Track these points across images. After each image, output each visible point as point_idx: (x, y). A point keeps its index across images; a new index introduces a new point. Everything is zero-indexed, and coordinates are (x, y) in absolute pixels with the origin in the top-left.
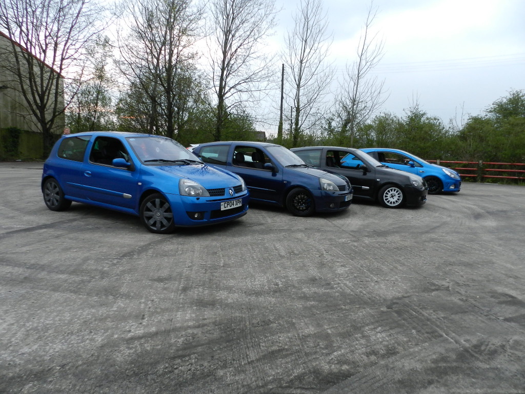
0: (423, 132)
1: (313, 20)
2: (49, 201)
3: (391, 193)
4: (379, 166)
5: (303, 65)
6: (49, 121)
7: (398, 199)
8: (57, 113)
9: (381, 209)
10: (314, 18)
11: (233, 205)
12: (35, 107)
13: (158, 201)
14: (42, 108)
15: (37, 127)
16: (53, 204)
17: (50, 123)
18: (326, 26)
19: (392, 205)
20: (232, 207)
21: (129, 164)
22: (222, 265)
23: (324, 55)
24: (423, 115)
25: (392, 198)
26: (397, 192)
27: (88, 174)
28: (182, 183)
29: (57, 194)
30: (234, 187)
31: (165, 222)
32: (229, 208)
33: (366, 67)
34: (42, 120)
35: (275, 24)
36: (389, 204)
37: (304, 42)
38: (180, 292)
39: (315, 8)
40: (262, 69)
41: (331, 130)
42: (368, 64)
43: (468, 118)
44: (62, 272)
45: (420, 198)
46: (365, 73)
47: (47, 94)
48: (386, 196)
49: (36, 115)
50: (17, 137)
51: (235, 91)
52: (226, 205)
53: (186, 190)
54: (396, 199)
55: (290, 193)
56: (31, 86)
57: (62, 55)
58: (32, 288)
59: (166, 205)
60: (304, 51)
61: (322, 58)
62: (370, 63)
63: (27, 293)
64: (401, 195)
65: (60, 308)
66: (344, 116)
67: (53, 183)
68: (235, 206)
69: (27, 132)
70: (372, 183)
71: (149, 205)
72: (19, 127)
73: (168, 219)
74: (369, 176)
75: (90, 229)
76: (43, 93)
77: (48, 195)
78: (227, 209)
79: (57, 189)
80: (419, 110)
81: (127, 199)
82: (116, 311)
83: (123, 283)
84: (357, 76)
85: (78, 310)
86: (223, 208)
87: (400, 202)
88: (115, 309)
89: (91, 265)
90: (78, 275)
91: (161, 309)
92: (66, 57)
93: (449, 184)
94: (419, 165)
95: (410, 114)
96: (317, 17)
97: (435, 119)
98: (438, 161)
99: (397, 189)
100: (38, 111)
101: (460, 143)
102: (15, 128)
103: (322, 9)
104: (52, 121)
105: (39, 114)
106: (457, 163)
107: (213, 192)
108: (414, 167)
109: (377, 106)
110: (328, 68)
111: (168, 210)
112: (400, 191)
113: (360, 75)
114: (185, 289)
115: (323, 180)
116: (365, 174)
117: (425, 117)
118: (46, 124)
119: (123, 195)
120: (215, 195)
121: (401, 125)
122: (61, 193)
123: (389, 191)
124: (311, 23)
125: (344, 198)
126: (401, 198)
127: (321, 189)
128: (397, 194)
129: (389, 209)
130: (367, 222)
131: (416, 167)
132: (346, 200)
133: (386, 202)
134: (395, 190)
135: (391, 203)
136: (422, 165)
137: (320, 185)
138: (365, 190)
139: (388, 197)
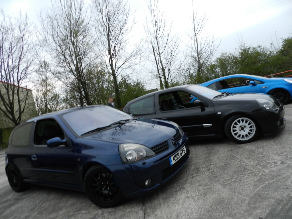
3: (239, 125)
4: (217, 97)
7: (251, 130)
9: (232, 146)
14: (12, 112)
17: (19, 119)
19: (246, 139)
24: (249, 49)
25: (242, 131)
26: (246, 122)
33: (199, 27)
36: (240, 139)
41: (191, 76)
42: (200, 25)
43: (282, 41)
45: (279, 123)
48: (234, 131)
49: (9, 118)
50: (1, 134)
51: (121, 69)
54: (247, 130)
64: (253, 124)
66: (197, 65)
70: (212, 118)
72: (1, 128)
74: (209, 110)
80: (246, 46)
87: (253, 133)
94: (260, 82)
95: (240, 51)
97: (259, 47)
98: (271, 75)
99: (245, 119)
101: (284, 58)
104: (20, 117)
105: (11, 117)
106: (287, 73)
108: (256, 85)
109: (214, 51)
112: (250, 121)
113: (196, 34)
115: (125, 145)
116: (203, 110)
117: (251, 49)
118: (16, 121)
121: (235, 58)
123: (236, 124)
125: (169, 161)
126: (254, 128)
127: (124, 163)
128: (247, 124)
129: (243, 145)
130: (211, 198)
131: (257, 85)
132: (173, 162)
133: (236, 137)
134: (243, 121)
135: (243, 136)
136: (262, 81)
137: (120, 156)
138: (208, 128)
139: (238, 131)
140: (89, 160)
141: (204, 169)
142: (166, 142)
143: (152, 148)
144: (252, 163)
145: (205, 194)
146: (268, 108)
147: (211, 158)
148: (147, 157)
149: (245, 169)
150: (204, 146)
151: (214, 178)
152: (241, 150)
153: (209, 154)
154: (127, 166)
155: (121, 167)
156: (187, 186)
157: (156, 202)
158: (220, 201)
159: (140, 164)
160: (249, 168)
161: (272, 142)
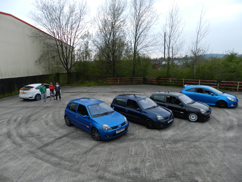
0: (230, 68)
1: (174, 18)
2: (67, 122)
3: (192, 116)
4: (188, 103)
5: (171, 38)
6: (69, 69)
8: (72, 66)
9: (188, 122)
10: (175, 16)
11: (121, 130)
12: (64, 64)
13: (96, 131)
14: (67, 64)
15: (65, 72)
16: (68, 124)
18: (181, 20)
19: (193, 121)
20: (121, 131)
21: (88, 117)
22: (111, 159)
23: (181, 32)
27: (77, 117)
28: (103, 125)
29: (69, 121)
30: (121, 124)
31: (99, 137)
32: (119, 132)
33: (201, 38)
34: (67, 69)
35: (158, 19)
36: (191, 120)
37: (171, 28)
38: (95, 172)
39: (176, 12)
40: (153, 40)
44: (67, 161)
46: (201, 40)
47: (68, 59)
48: (190, 117)
50: (59, 76)
52: (118, 131)
53: (104, 128)
54: (194, 118)
55: (146, 120)
56: (63, 56)
57: (73, 42)
58: (60, 168)
59: (98, 132)
60: (171, 32)
61: (180, 34)
62: (203, 35)
63: (59, 170)
64: (197, 117)
65: (65, 177)
67: (68, 117)
68: (122, 131)
69: (62, 74)
70: (184, 111)
71: (94, 131)
72: (59, 73)
73: (100, 137)
75: (77, 137)
76: (67, 58)
77: (66, 121)
78: (118, 132)
79: (69, 120)
81: (88, 128)
82: (78, 179)
83: (82, 167)
84: (196, 42)
85: (69, 178)
86: (117, 133)
87: (196, 119)
88: (78, 178)
89: (75, 158)
90: (71, 162)
91: (89, 179)
92: (75, 43)
93: (230, 104)
96: (177, 16)
99: (195, 114)
100: (65, 66)
102: (58, 73)
103: (179, 12)
104: (70, 69)
107: (113, 128)
110: (182, 39)
111: (99, 134)
114: (97, 171)
115: (158, 116)
116: (182, 107)
118: (68, 70)
119: (86, 126)
120: (114, 129)
122: (70, 121)
124: (174, 19)
125: (168, 122)
126: (197, 118)
127: (157, 120)
128: (195, 116)
129: (191, 122)
130: (175, 133)
131: (214, 96)
132: (168, 123)
133: (190, 119)
134: (194, 115)
135: (192, 120)
136: (217, 94)
137: (156, 118)
138: (182, 114)
139: (191, 118)
140: (147, 117)
141: (176, 126)
142: (168, 117)
143: (164, 118)
144: (190, 128)
145: (175, 132)
146: (203, 113)
147: (179, 124)
148: (163, 120)
149: (187, 129)
150: (179, 119)
151: (178, 129)
152: (190, 124)
153: (180, 122)
154: (158, 121)
155: (156, 121)
156: (171, 129)
157: (162, 131)
158: (178, 134)
159: (161, 121)
160: (188, 129)
161: (200, 124)
